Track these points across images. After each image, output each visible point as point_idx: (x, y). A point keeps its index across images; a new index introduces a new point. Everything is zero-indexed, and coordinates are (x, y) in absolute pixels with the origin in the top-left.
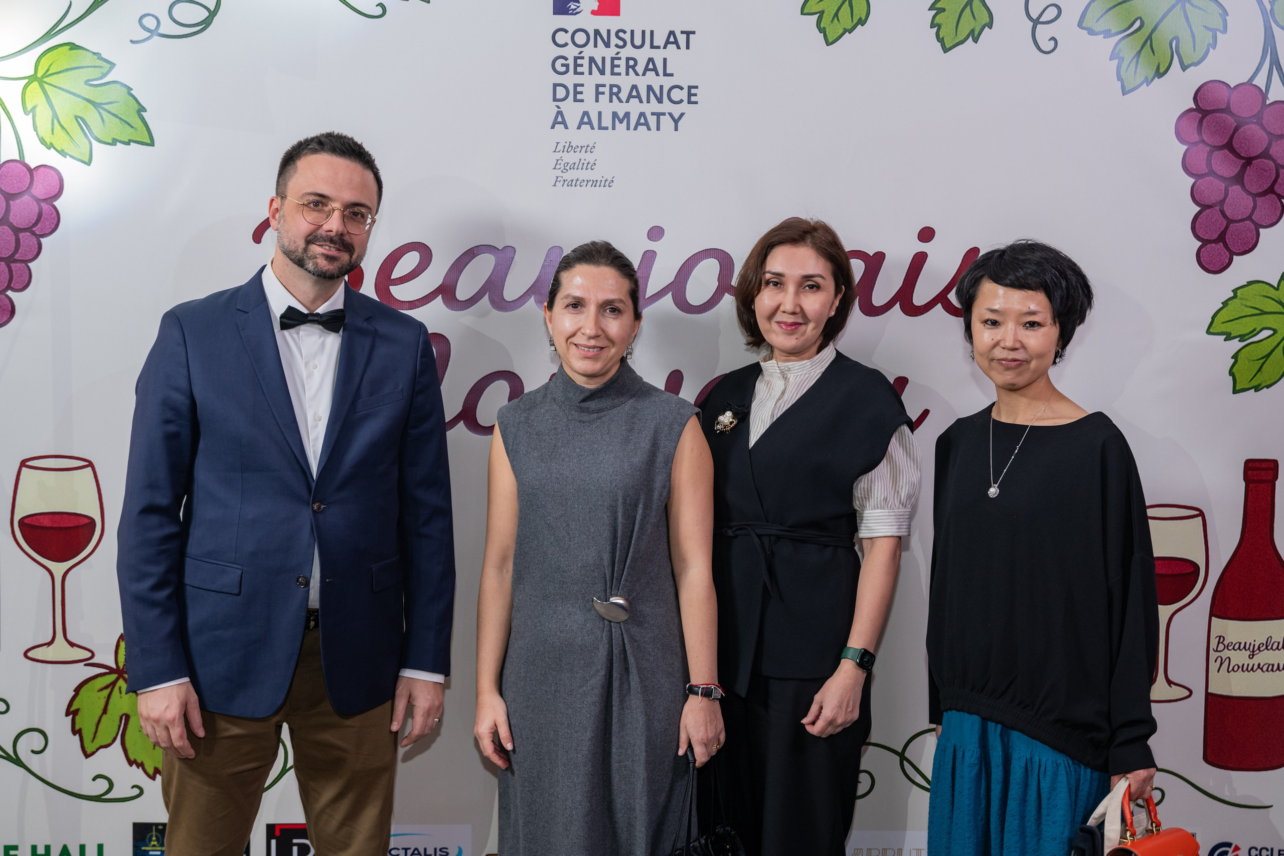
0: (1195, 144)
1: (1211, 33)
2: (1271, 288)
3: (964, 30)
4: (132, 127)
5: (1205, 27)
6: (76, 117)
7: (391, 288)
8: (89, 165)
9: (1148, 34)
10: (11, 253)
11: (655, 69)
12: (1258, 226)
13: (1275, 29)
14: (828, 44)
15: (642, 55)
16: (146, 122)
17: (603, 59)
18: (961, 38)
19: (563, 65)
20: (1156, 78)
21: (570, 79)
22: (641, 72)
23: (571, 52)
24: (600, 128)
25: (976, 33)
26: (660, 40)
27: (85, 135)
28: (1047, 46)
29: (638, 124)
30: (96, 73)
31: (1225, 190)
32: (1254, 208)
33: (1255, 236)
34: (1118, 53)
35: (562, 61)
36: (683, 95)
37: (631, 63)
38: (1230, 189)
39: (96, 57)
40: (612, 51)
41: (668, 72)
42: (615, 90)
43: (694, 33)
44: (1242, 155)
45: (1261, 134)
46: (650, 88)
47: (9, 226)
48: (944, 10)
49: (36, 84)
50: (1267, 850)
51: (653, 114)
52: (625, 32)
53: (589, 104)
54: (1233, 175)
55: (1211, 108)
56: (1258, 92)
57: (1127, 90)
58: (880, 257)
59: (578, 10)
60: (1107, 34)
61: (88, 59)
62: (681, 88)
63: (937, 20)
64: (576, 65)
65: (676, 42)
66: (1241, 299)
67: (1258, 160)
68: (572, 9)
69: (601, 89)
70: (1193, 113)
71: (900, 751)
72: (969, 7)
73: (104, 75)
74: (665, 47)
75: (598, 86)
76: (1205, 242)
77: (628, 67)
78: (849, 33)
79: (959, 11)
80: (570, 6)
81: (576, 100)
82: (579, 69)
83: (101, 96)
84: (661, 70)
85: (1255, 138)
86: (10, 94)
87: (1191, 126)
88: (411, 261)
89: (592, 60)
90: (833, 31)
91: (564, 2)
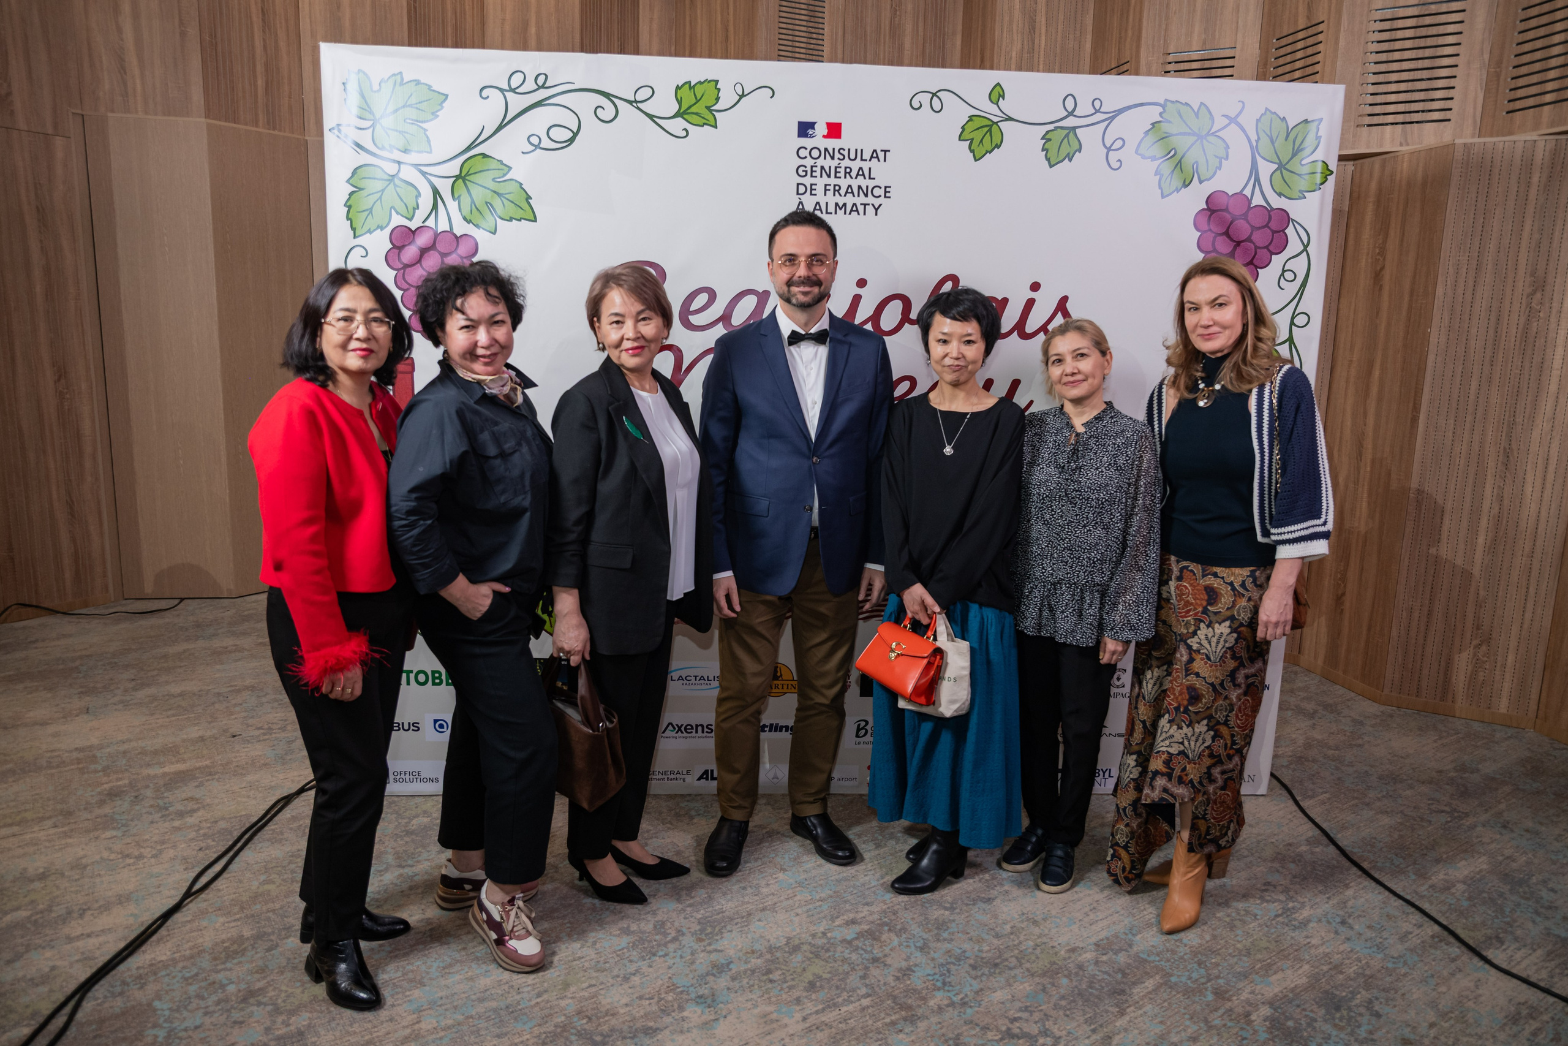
0: (1205, 231)
1: (1218, 160)
3: (1063, 154)
4: (523, 209)
5: (1216, 156)
6: (486, 203)
7: (690, 317)
8: (495, 234)
9: (1179, 159)
11: (863, 175)
13: (1259, 159)
14: (976, 160)
15: (855, 166)
16: (532, 206)
17: (830, 167)
18: (1061, 158)
19: (803, 171)
20: (1183, 188)
21: (808, 181)
22: (854, 176)
23: (809, 162)
25: (1071, 155)
26: (867, 156)
27: (492, 214)
28: (1116, 165)
29: (852, 210)
30: (500, 173)
34: (1160, 171)
35: (803, 168)
36: (881, 192)
37: (848, 170)
39: (499, 163)
40: (835, 162)
41: (872, 176)
42: (837, 188)
43: (889, 151)
44: (1234, 239)
45: (1247, 226)
46: (860, 187)
48: (1049, 140)
49: (460, 180)
51: (861, 204)
52: (844, 150)
53: (820, 197)
55: (1217, 208)
56: (1246, 199)
57: (1164, 195)
58: (1005, 301)
59: (814, 135)
60: (1153, 159)
61: (494, 165)
62: (880, 188)
63: (1046, 146)
64: (812, 171)
65: (877, 157)
67: (1245, 243)
68: (810, 134)
69: (828, 187)
70: (1205, 211)
72: (1066, 138)
73: (505, 175)
74: (870, 160)
75: (826, 185)
77: (846, 173)
78: (990, 153)
79: (1060, 141)
80: (809, 132)
81: (811, 194)
82: (814, 174)
83: (502, 189)
84: (867, 176)
85: (1243, 229)
86: (444, 187)
87: (1204, 220)
88: (702, 299)
89: (822, 168)
90: (979, 152)
91: (805, 129)
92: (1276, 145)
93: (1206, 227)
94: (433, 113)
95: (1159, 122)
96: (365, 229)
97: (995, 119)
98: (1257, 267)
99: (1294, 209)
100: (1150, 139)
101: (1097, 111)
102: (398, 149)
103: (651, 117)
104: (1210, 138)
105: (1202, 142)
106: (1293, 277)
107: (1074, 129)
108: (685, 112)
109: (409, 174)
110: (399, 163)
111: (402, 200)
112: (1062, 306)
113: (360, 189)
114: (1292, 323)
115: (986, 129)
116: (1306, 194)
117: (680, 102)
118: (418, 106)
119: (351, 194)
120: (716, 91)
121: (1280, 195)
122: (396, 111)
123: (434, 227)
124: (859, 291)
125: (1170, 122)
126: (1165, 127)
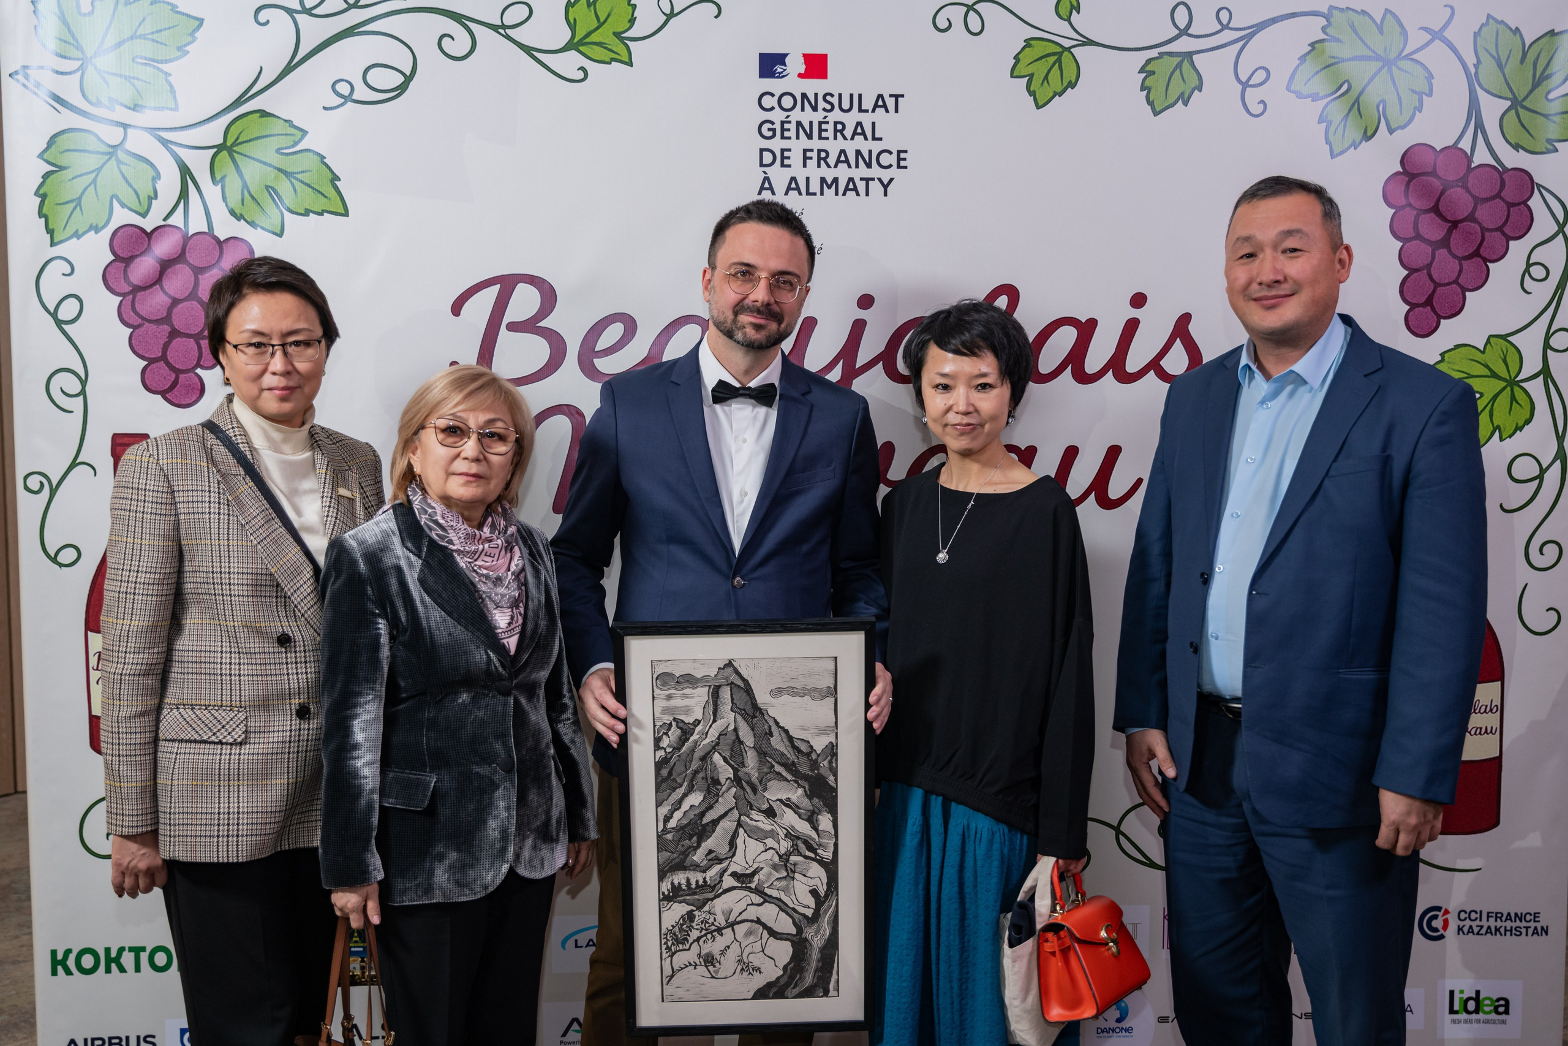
0: (1403, 207)
1: (1417, 97)
2: (1478, 352)
3: (1174, 92)
4: (326, 197)
5: (1412, 90)
6: (267, 187)
7: (597, 361)
8: (281, 237)
9: (1356, 97)
10: (200, 329)
11: (863, 134)
12: (1464, 290)
13: (1481, 94)
14: (1038, 107)
15: (850, 120)
16: (340, 192)
17: (811, 123)
18: (1171, 101)
19: (769, 130)
20: (1364, 142)
21: (777, 144)
22: (849, 137)
23: (778, 116)
24: (808, 193)
25: (1186, 96)
26: (868, 104)
27: (277, 205)
28: (1257, 109)
29: (847, 189)
30: (289, 141)
31: (1432, 254)
32: (1461, 271)
33: (1462, 299)
34: (1326, 117)
35: (769, 126)
36: (892, 159)
37: (839, 127)
38: (1437, 252)
39: (287, 125)
40: (819, 115)
41: (877, 136)
42: (823, 155)
43: (902, 96)
44: (1448, 218)
45: (1467, 197)
46: (858, 153)
47: (198, 302)
48: (1153, 73)
49: (225, 153)
50: (1476, 912)
51: (862, 179)
52: (832, 96)
53: (797, 169)
54: (1439, 238)
55: (1418, 172)
56: (1463, 156)
57: (1335, 153)
58: (1092, 323)
59: (784, 73)
60: (1315, 98)
61: (279, 127)
62: (891, 153)
63: (1147, 83)
64: (783, 130)
65: (885, 106)
66: (1449, 363)
67: (1465, 223)
68: (779, 73)
69: (809, 154)
70: (1399, 177)
71: (1116, 825)
72: (1178, 70)
73: (296, 143)
74: (873, 111)
75: (805, 151)
76: (1413, 306)
77: (836, 131)
78: (1060, 96)
79: (1169, 74)
80: (776, 69)
81: (783, 165)
82: (786, 134)
83: (292, 165)
84: (869, 134)
85: (1460, 202)
86: (199, 163)
87: (1399, 189)
88: (615, 332)
89: (799, 124)
90: (1043, 95)
91: (770, 64)
92: (1506, 71)
93: (1402, 201)
94: (179, 48)
95: (1322, 41)
96: (70, 230)
97: (1067, 43)
98: (1486, 261)
99: (1540, 168)
100: (1309, 67)
101: (1225, 27)
102: (122, 105)
103: (528, 50)
104: (1402, 64)
105: (1390, 69)
106: (1543, 274)
107: (1189, 55)
108: (581, 42)
109: (140, 143)
110: (125, 126)
111: (130, 185)
112: (1182, 329)
113: (62, 168)
114: (1547, 346)
115: (1054, 59)
116: (1556, 144)
117: (572, 26)
118: (155, 36)
119: (46, 176)
120: (630, 8)
121: (1516, 147)
122: (119, 44)
123: (182, 226)
124: (862, 314)
125: (1338, 40)
126: (1331, 48)
